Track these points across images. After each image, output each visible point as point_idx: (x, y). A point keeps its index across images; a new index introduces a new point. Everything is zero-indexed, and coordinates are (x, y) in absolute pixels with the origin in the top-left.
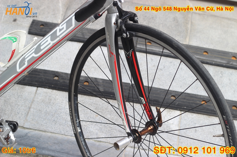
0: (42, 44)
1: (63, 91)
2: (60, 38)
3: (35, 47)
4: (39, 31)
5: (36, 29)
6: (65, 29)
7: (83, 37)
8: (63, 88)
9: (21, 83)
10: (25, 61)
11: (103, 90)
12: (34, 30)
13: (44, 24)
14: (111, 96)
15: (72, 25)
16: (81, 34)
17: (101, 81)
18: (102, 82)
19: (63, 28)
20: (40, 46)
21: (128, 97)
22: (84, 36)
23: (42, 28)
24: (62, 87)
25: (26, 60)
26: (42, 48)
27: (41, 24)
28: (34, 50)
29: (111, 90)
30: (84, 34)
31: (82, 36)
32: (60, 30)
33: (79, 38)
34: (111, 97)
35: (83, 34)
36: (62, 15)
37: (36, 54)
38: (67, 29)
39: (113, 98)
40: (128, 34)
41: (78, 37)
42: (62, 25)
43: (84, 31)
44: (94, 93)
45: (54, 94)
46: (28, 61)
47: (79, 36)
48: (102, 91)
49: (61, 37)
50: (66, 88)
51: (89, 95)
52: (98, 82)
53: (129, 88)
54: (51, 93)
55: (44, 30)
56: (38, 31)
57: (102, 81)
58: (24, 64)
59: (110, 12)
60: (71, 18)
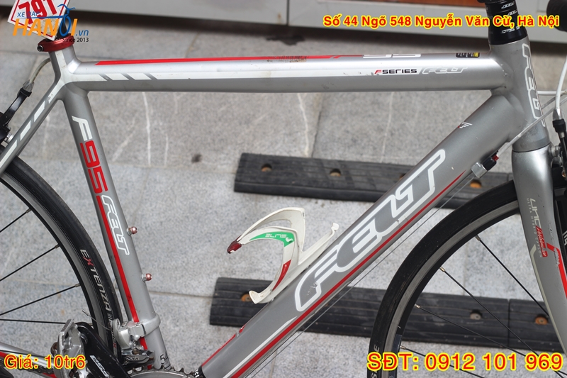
0: (354, 241)
1: (342, 335)
2: (400, 222)
3: (338, 247)
4: (262, 181)
5: (254, 178)
6: (411, 199)
7: (373, 188)
8: (344, 326)
9: (237, 324)
10: (316, 286)
11: (443, 325)
12: (249, 180)
13: (270, 162)
14: (465, 336)
15: (428, 190)
16: (365, 180)
17: (434, 301)
18: (438, 302)
19: (406, 198)
20: (349, 244)
21: (509, 337)
22: (374, 185)
23: (269, 174)
24: (340, 325)
25: (319, 282)
26: (356, 249)
27: (262, 162)
28: (336, 255)
29: (462, 322)
30: (374, 178)
31: (368, 187)
32: (399, 203)
33: (364, 192)
34: (466, 339)
35: (370, 180)
36: (310, 133)
37: (341, 265)
38: (416, 199)
39: (471, 343)
41: (360, 189)
43: (372, 173)
44: (422, 333)
45: (322, 343)
46: (323, 285)
47: (362, 186)
48: (441, 327)
49: (402, 219)
50: (350, 326)
51: (409, 338)
52: (429, 305)
53: (507, 313)
54: (314, 341)
55: (273, 178)
56: (259, 183)
57: (437, 300)
58: (314, 292)
59: (521, 150)
60: (425, 172)
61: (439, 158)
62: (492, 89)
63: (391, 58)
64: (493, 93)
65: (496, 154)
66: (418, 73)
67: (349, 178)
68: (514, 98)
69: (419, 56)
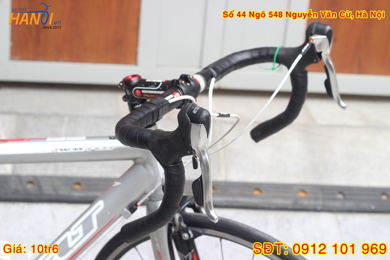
15: (93, 228)
19: (78, 234)
32: (74, 237)
40: (190, 232)
42: (75, 229)
49: (76, 248)
59: (154, 199)
60: (90, 217)
61: (99, 206)
62: (134, 160)
63: (66, 140)
64: (135, 162)
65: (137, 202)
66: (84, 150)
67: (40, 188)
68: (148, 166)
69: (84, 138)
